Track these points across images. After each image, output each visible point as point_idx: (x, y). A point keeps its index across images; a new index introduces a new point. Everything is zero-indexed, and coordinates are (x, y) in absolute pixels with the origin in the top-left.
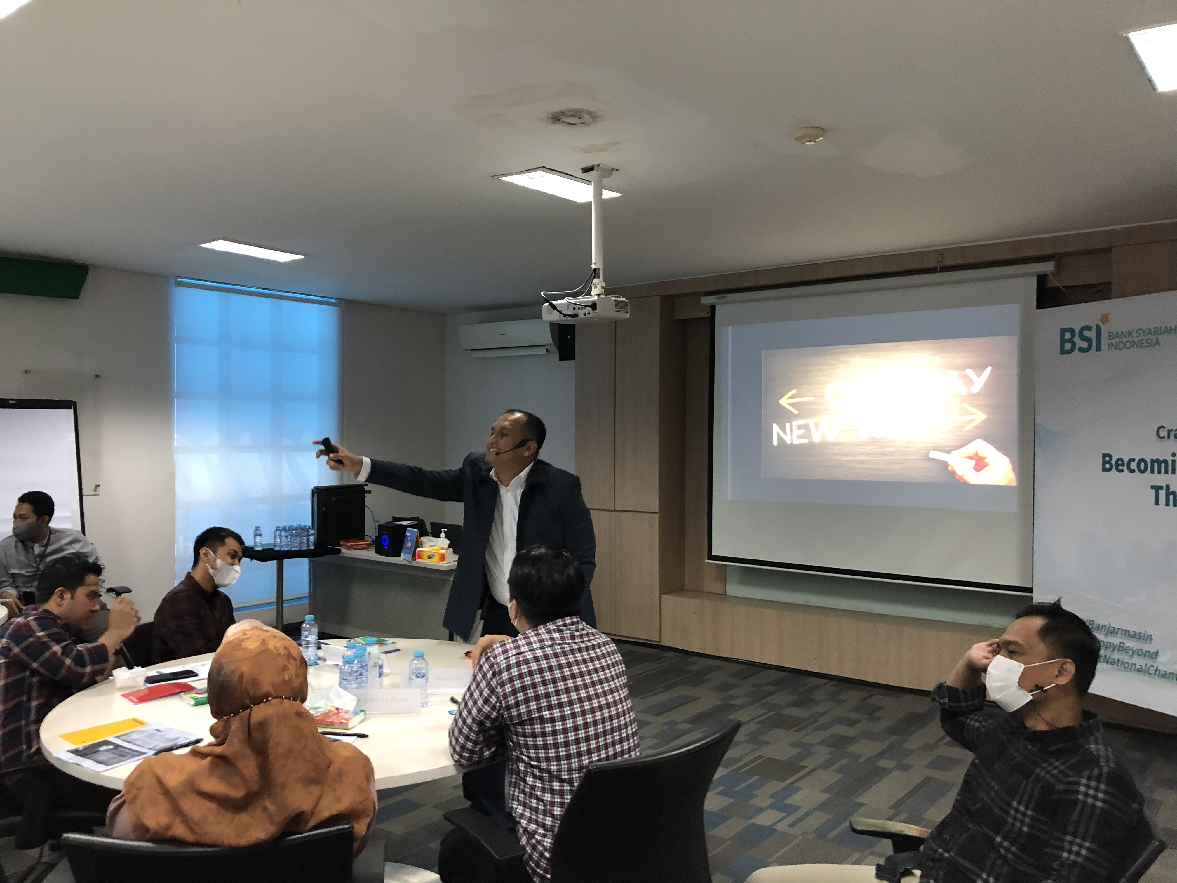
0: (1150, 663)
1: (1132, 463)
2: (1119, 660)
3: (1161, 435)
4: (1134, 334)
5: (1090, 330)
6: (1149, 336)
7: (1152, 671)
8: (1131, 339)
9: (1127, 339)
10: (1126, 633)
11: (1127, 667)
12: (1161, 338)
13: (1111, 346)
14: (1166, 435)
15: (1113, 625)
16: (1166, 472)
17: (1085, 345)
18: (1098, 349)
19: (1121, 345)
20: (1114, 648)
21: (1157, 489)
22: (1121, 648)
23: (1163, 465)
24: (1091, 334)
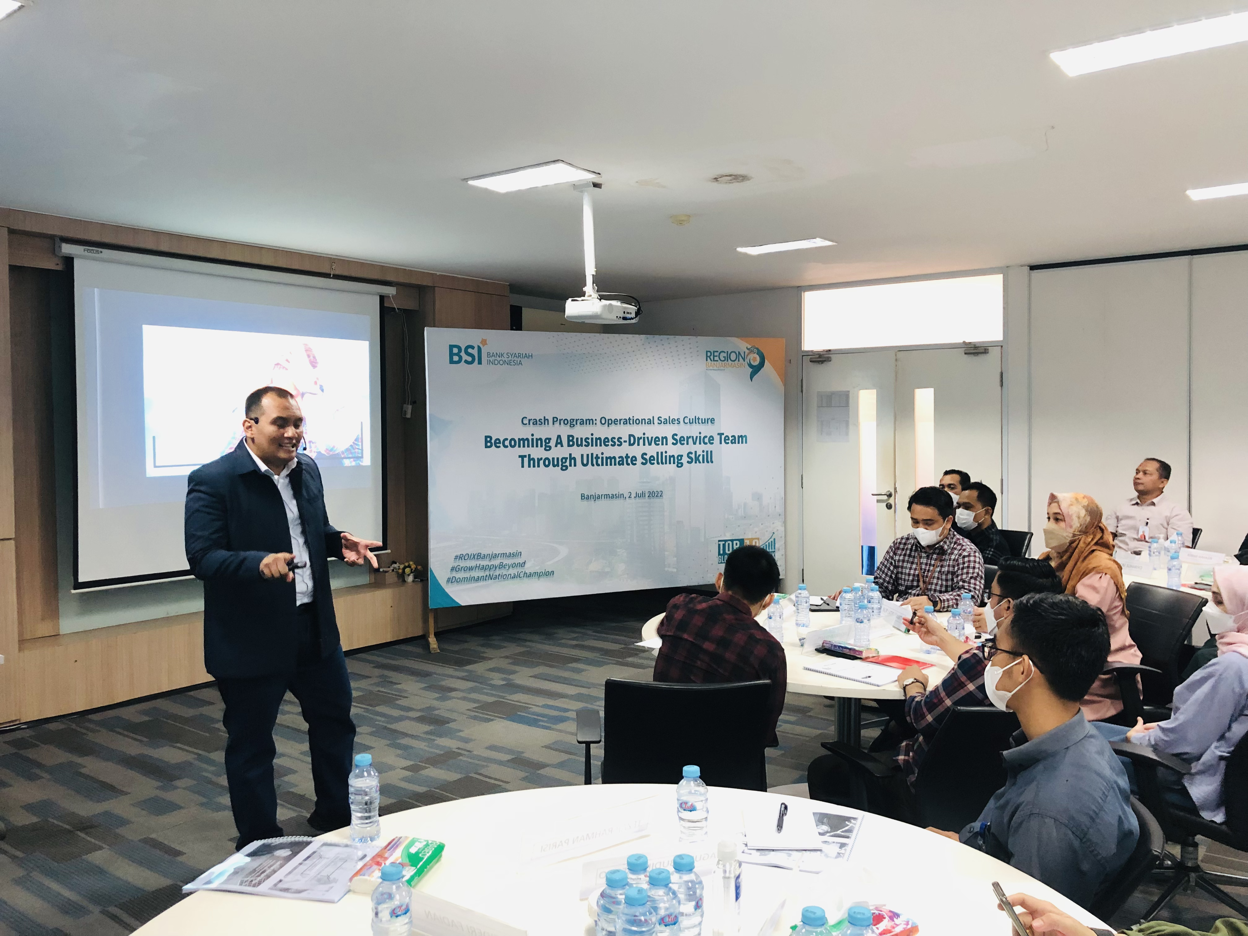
0: (520, 570)
1: (506, 442)
2: (499, 575)
3: (525, 422)
4: (505, 355)
5: (473, 349)
6: (515, 359)
7: (522, 575)
8: (503, 358)
9: (500, 359)
10: (504, 555)
11: (504, 577)
12: (523, 361)
13: (489, 362)
14: (528, 423)
15: (494, 553)
16: (528, 446)
17: (470, 359)
18: (480, 363)
19: (496, 362)
20: (496, 568)
21: (522, 457)
22: (501, 566)
23: (526, 442)
24: (475, 352)
